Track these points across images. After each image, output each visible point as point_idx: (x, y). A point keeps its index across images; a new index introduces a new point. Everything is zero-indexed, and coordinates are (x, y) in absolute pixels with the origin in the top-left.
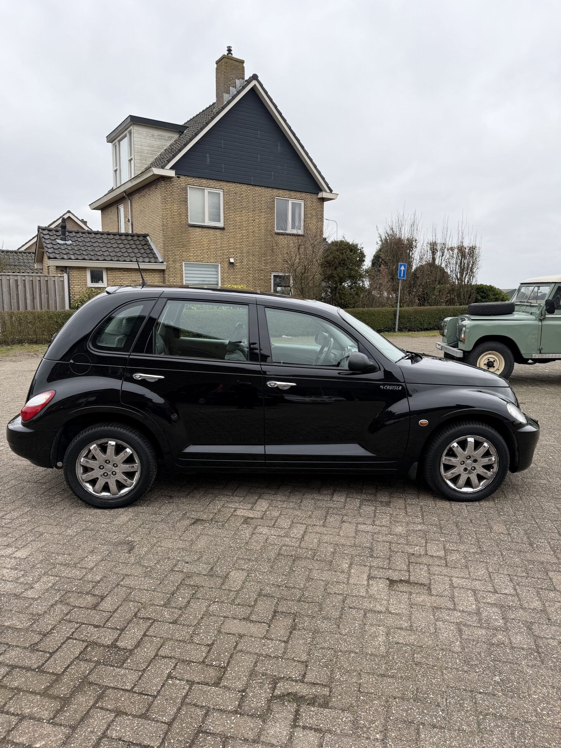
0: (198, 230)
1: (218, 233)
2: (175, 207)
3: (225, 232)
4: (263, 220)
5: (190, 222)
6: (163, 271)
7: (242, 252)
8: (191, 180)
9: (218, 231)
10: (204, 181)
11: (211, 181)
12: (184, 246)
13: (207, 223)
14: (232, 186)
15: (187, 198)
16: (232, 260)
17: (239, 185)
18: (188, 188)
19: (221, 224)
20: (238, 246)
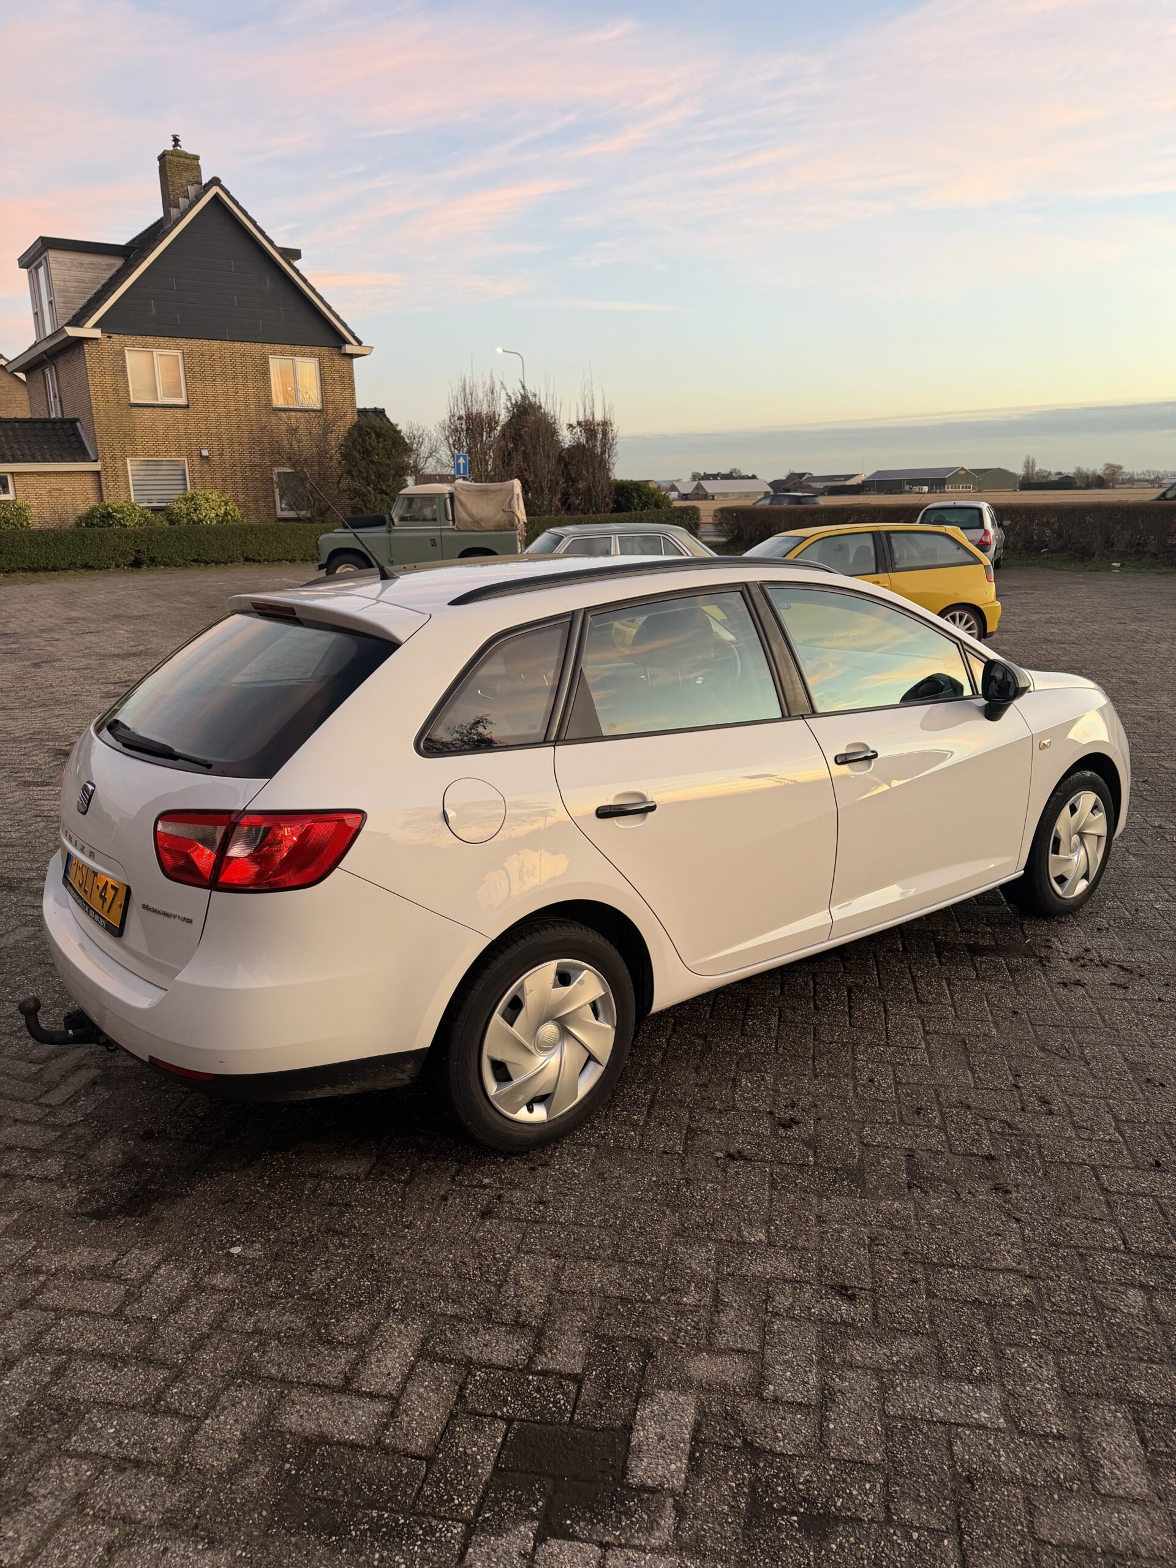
0: (147, 411)
1: (179, 413)
2: (108, 379)
3: (191, 412)
4: (251, 391)
5: (133, 400)
6: (98, 473)
7: (220, 440)
8: (128, 339)
9: (178, 410)
10: (150, 340)
11: (161, 339)
12: (126, 435)
13: (161, 401)
14: (196, 344)
15: (125, 367)
16: (205, 453)
17: (206, 342)
18: (126, 352)
19: (182, 401)
20: (214, 431)
